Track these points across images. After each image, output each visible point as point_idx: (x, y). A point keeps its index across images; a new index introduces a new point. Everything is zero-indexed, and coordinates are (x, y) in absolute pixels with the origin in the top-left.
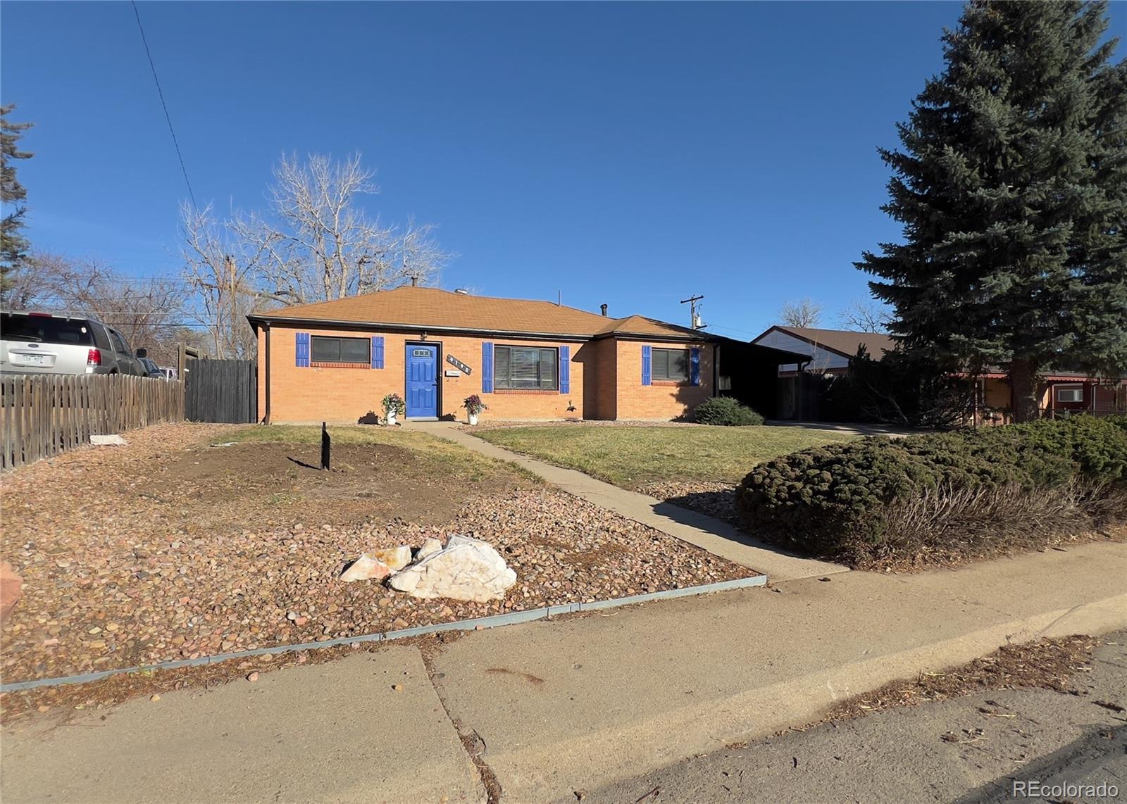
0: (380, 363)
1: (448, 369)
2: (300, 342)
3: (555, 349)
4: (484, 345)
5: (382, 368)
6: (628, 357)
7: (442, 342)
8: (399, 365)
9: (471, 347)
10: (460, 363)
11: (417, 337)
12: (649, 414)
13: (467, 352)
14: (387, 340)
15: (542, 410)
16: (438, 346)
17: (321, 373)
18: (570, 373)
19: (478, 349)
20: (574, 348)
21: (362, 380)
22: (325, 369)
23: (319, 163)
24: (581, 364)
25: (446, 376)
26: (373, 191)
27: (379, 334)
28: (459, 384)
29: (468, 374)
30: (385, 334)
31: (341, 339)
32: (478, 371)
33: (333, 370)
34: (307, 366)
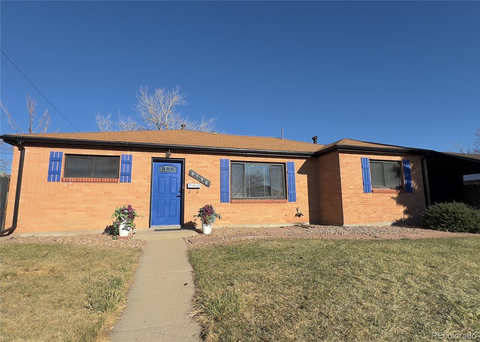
0: (127, 179)
1: (190, 182)
2: (53, 159)
3: (283, 165)
4: (221, 161)
5: (129, 182)
6: (350, 168)
7: (184, 159)
8: (144, 179)
9: (210, 163)
10: (200, 177)
11: (162, 155)
12: (371, 220)
13: (207, 167)
14: (135, 157)
15: (274, 216)
16: (181, 162)
17: (70, 187)
18: (296, 184)
19: (216, 165)
20: (299, 163)
21: (110, 193)
22: (75, 184)
23: (159, 92)
24: (306, 175)
25: (187, 188)
26: (184, 104)
27: (129, 152)
28: (199, 195)
29: (208, 186)
30: (134, 152)
31: (94, 157)
32: (216, 184)
33: (83, 184)
34: (58, 181)
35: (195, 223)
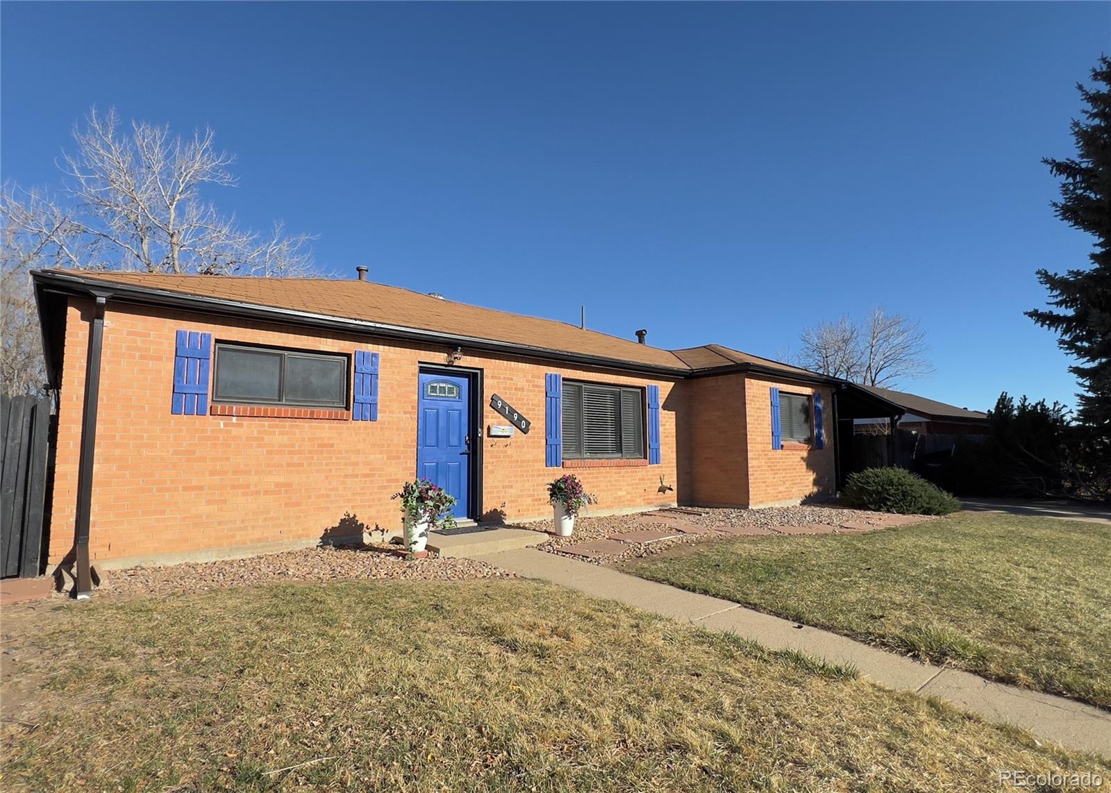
0: (369, 412)
1: (492, 420)
2: (183, 353)
3: (639, 390)
4: (549, 378)
5: (373, 418)
7: (482, 370)
8: (405, 413)
9: (527, 381)
10: (512, 411)
11: (440, 358)
12: (780, 496)
13: (523, 390)
14: (384, 360)
15: (628, 493)
16: (475, 379)
17: (235, 431)
18: (661, 429)
19: (539, 387)
20: (664, 388)
21: (332, 445)
22: (246, 422)
24: (674, 413)
25: (489, 436)
27: (370, 346)
28: (509, 451)
29: (525, 431)
30: (381, 348)
31: (286, 353)
32: (538, 425)
33: (266, 423)
34: (201, 413)
35: (501, 512)
